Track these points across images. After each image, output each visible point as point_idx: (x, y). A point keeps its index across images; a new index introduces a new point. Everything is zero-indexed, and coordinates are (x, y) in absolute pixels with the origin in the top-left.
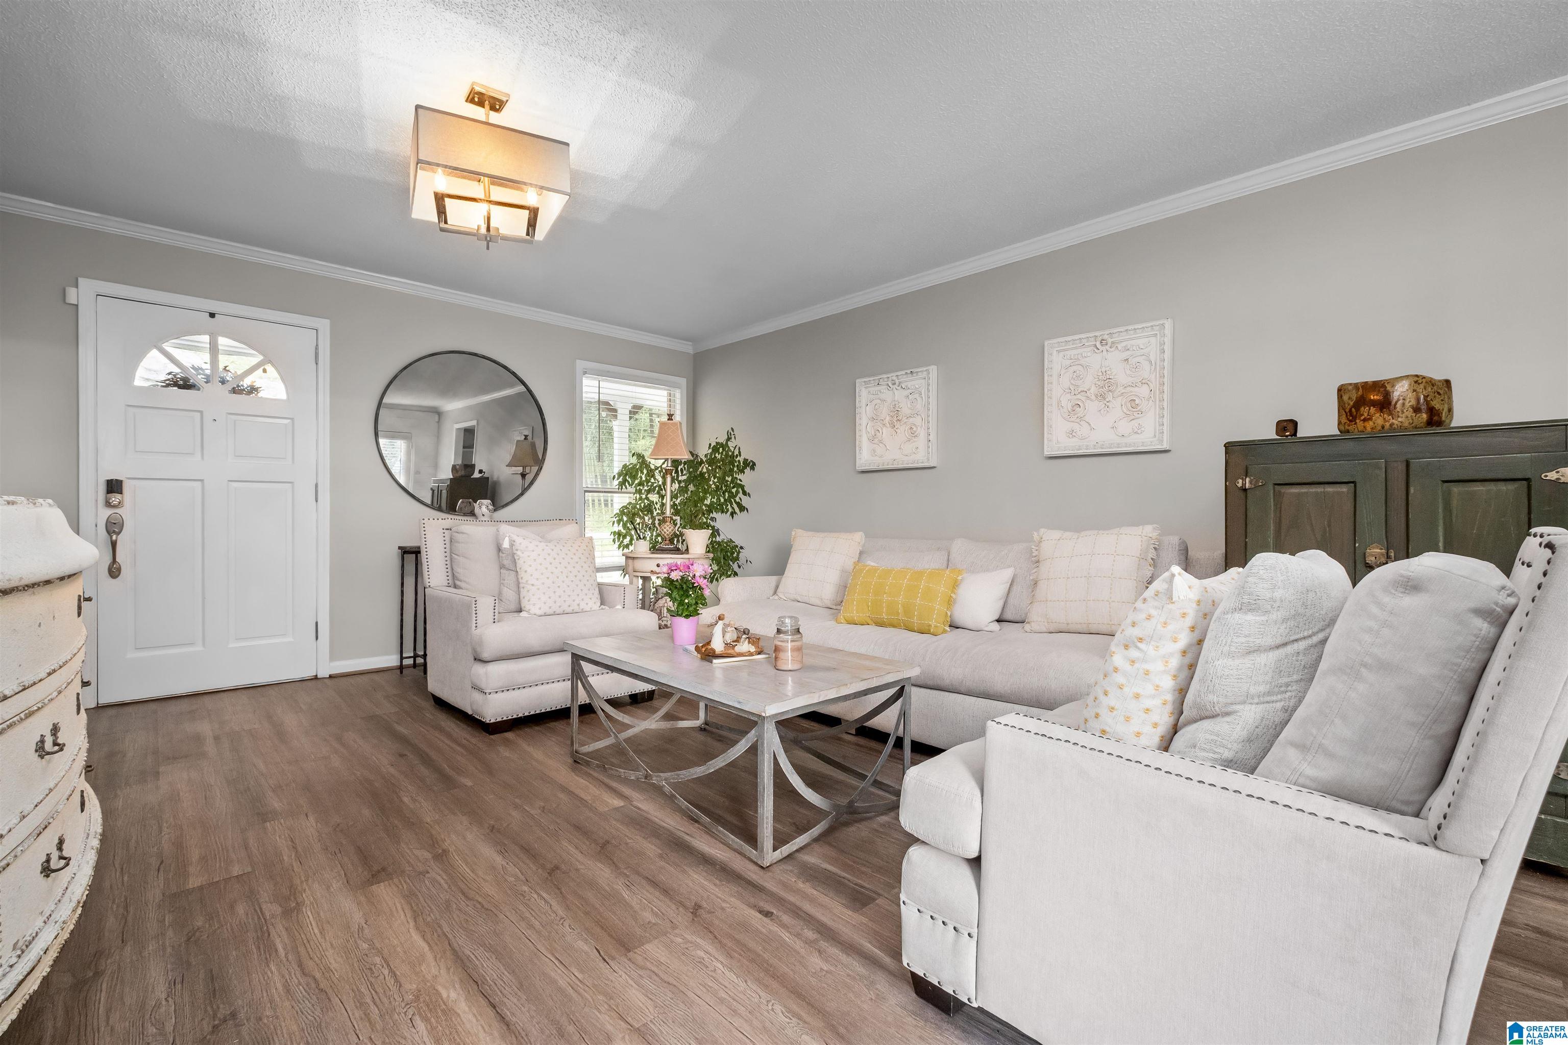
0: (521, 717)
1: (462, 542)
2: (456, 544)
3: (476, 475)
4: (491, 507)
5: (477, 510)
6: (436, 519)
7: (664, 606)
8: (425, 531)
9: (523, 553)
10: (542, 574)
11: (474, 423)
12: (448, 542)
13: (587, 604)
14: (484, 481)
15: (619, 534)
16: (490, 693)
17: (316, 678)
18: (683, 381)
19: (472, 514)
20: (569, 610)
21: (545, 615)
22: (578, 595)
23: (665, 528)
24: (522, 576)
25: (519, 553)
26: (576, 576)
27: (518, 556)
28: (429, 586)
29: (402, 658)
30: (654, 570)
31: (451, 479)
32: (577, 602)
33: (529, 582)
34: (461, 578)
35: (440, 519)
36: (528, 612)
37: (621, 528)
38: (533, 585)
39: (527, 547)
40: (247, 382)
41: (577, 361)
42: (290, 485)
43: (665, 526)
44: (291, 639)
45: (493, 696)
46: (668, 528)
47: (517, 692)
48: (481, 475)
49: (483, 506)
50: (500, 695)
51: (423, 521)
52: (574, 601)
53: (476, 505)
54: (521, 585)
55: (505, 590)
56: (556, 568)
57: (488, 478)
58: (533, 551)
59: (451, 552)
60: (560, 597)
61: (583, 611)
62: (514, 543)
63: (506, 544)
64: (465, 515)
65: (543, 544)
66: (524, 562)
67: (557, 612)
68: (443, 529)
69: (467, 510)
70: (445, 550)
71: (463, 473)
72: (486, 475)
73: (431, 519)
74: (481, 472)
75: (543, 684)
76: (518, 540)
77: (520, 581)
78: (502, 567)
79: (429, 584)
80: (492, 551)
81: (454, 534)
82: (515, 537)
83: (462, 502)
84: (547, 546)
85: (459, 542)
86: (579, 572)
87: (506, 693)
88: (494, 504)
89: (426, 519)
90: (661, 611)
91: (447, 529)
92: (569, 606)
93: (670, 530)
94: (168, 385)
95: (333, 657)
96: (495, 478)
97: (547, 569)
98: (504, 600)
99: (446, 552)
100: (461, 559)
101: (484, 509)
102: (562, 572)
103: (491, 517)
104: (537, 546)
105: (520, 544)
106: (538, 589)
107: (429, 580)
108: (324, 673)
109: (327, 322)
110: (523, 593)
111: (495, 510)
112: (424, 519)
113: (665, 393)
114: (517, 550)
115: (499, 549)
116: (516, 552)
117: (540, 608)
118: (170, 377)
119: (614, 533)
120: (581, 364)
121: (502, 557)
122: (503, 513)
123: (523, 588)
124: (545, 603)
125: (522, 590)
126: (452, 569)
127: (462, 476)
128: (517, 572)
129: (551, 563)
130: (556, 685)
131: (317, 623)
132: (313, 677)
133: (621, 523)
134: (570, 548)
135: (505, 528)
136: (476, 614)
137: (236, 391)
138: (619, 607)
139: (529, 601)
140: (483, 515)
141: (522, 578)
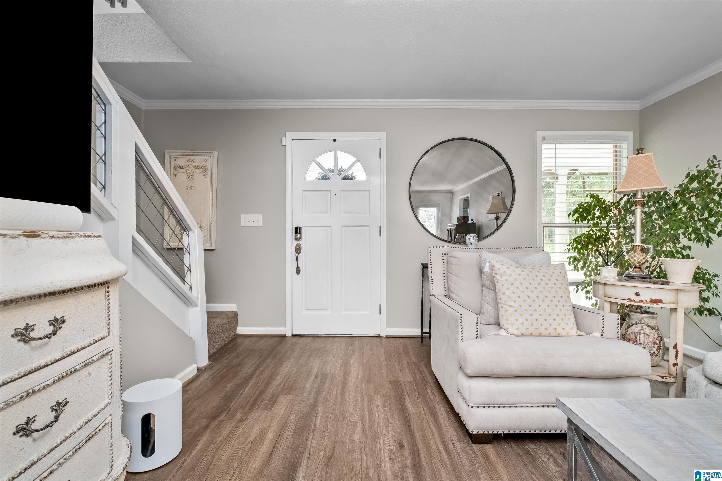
0: (501, 434)
1: (454, 265)
2: (451, 266)
3: (470, 222)
4: (476, 239)
5: (467, 241)
6: (438, 247)
7: (640, 333)
8: (430, 255)
9: (501, 277)
10: (519, 297)
11: (468, 195)
12: (445, 263)
13: (564, 329)
14: (474, 224)
15: (575, 259)
16: (472, 407)
17: (379, 336)
18: (630, 135)
19: (464, 243)
20: (546, 333)
21: (523, 335)
22: (554, 320)
23: (635, 256)
24: (501, 297)
25: (498, 276)
26: (552, 301)
27: (497, 279)
28: (433, 294)
29: (422, 333)
30: (631, 298)
31: (457, 224)
32: (553, 326)
33: (507, 303)
34: (454, 292)
35: (441, 247)
36: (506, 330)
37: (576, 254)
38: (510, 306)
39: (505, 272)
40: (349, 173)
41: (538, 132)
42: (368, 227)
43: (635, 254)
44: (368, 313)
45: (475, 410)
46: (638, 256)
47: (497, 410)
48: (472, 222)
49: (471, 238)
50: (481, 410)
51: (430, 249)
52: (550, 325)
53: (467, 237)
54: (500, 305)
55: (486, 306)
56: (532, 292)
57: (476, 223)
58: (510, 275)
59: (447, 271)
60: (536, 320)
61: (559, 336)
62: (494, 268)
63: (487, 269)
64: (460, 244)
65: (519, 269)
66: (503, 285)
67: (533, 334)
68: (443, 254)
69: (462, 240)
70: (444, 269)
71: (463, 221)
72: (475, 222)
73: (435, 247)
74: (472, 220)
75: (522, 406)
76: (498, 265)
77: (499, 300)
78: (483, 285)
79: (432, 293)
80: (476, 272)
81: (450, 258)
82: (494, 263)
83: (459, 236)
84: (523, 271)
85: (452, 264)
86: (554, 297)
87: (486, 409)
88: (478, 236)
89: (432, 247)
90: (636, 337)
91: (445, 254)
92: (546, 329)
93: (642, 258)
94: (319, 180)
95: (387, 326)
96: (480, 224)
97: (523, 292)
98: (485, 314)
99: (444, 271)
100: (453, 277)
101: (472, 240)
102: (538, 297)
103: (476, 245)
104: (514, 271)
105: (499, 269)
106: (516, 311)
107: (432, 290)
108: (383, 335)
109: (385, 134)
110: (502, 312)
111: (479, 241)
112: (430, 247)
113: (611, 146)
114: (496, 274)
115: (481, 272)
116: (495, 276)
117: (518, 329)
118: (320, 175)
119: (570, 258)
120: (540, 134)
121: (484, 278)
122: (484, 243)
123: (502, 307)
124: (522, 325)
125: (500, 309)
126: (448, 284)
127: (462, 223)
128: (495, 291)
129: (527, 288)
130: (535, 409)
131: (380, 305)
132: (378, 336)
133: (577, 250)
134: (545, 274)
135: (486, 254)
136: (462, 328)
137: (345, 178)
138: (597, 334)
139: (507, 320)
140: (471, 244)
141: (500, 299)
